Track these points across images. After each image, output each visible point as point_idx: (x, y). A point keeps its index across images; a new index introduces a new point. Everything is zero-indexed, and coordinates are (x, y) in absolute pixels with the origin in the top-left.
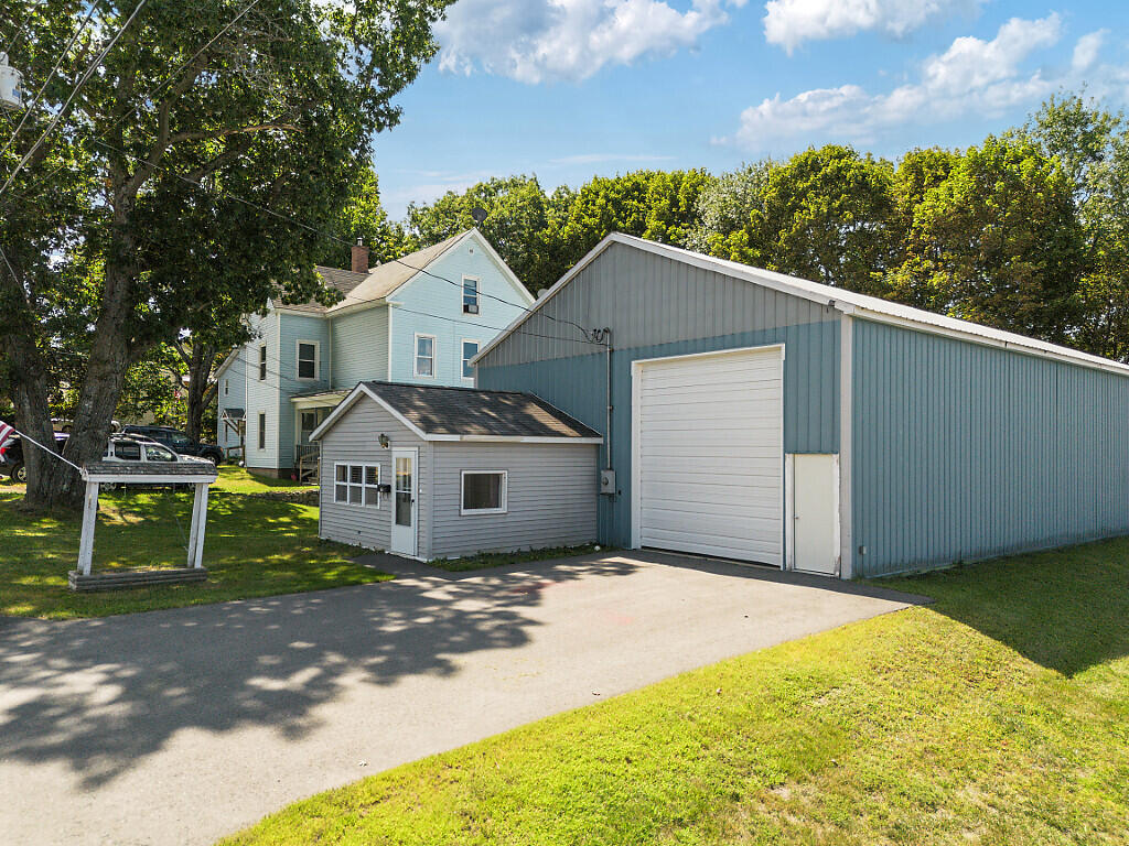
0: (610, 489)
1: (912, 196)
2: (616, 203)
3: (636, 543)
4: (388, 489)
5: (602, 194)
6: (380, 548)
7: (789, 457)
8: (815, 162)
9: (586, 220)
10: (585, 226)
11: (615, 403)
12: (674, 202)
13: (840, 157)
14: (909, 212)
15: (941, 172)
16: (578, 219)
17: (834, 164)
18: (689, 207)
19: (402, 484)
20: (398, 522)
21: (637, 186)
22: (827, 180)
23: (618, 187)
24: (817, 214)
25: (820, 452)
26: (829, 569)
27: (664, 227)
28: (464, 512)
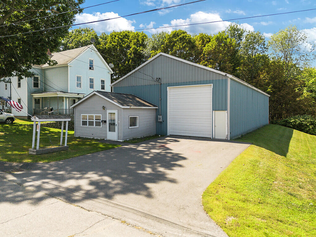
0: (161, 120)
1: (202, 45)
2: (121, 39)
3: (168, 134)
4: (105, 122)
5: (117, 36)
6: (102, 138)
7: (214, 111)
8: (177, 34)
9: (113, 43)
10: (113, 45)
11: (162, 97)
12: (138, 41)
13: (184, 33)
14: (202, 49)
15: (208, 40)
16: (110, 43)
17: (182, 35)
18: (142, 43)
19: (110, 120)
20: (109, 131)
21: (126, 35)
22: (180, 39)
23: (121, 34)
24: (180, 48)
25: (222, 110)
26: (224, 138)
27: (136, 47)
28: (130, 127)
